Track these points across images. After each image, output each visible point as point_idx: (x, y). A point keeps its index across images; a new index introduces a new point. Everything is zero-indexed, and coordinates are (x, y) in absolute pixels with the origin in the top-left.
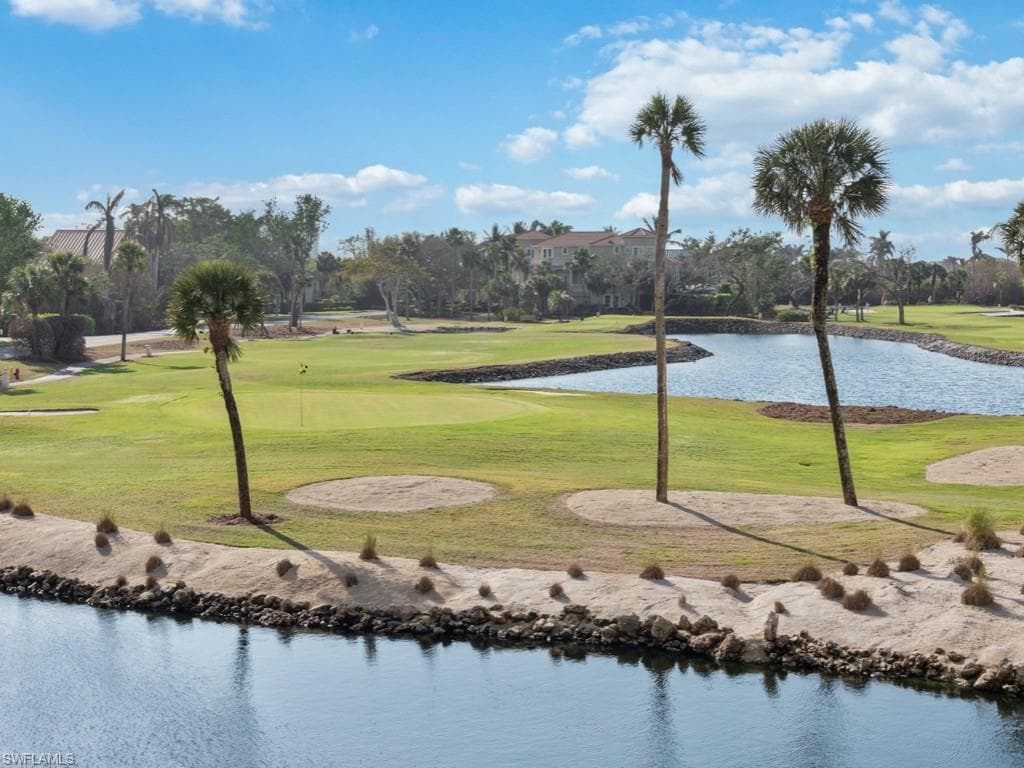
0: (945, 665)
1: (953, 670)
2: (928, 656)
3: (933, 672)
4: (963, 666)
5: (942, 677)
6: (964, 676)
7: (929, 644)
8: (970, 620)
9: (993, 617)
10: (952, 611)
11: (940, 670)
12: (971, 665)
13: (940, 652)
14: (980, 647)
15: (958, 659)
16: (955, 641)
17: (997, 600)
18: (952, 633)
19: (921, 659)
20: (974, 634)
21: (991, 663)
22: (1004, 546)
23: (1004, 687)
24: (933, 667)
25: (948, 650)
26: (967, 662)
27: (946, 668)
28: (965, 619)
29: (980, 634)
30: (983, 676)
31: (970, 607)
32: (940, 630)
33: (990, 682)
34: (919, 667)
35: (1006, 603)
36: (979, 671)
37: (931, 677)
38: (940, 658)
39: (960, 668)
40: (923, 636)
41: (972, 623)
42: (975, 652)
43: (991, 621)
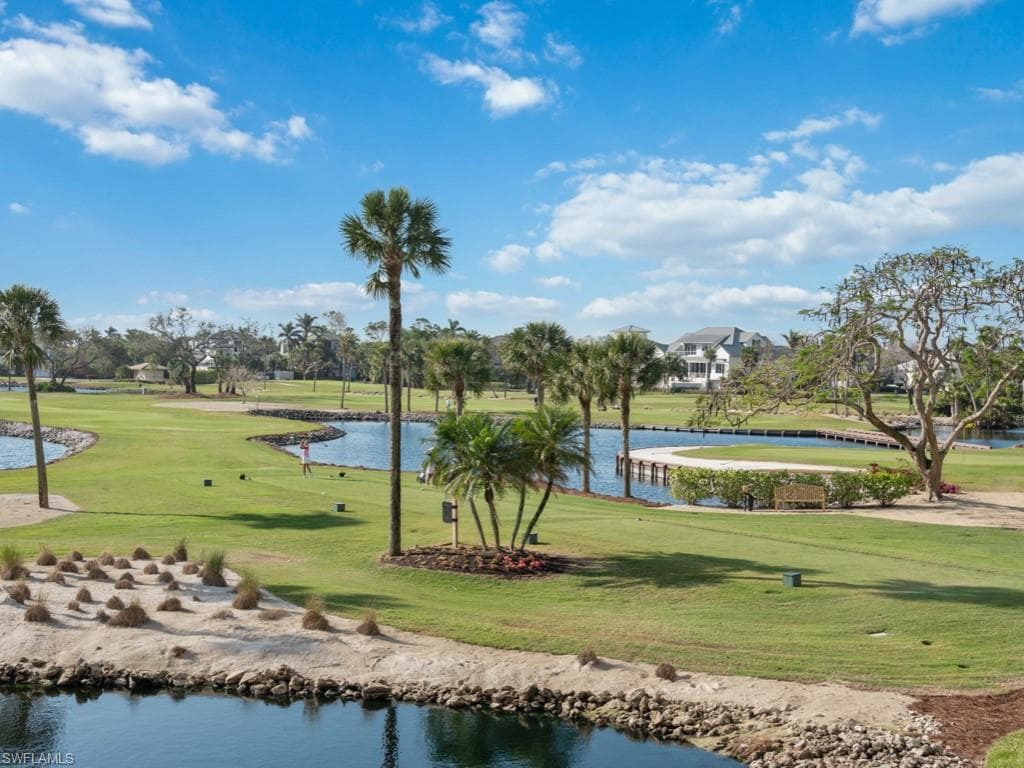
0: (30, 670)
1: (37, 674)
2: (14, 665)
3: (21, 677)
4: (46, 669)
5: (29, 680)
6: (49, 677)
7: (14, 654)
8: (38, 633)
9: (54, 629)
10: (20, 627)
11: (26, 675)
12: (53, 668)
13: (24, 660)
14: (54, 653)
15: (40, 664)
16: (33, 651)
17: (52, 616)
18: (29, 645)
19: (10, 668)
20: (45, 644)
21: (68, 665)
22: (32, 575)
23: (83, 681)
24: (21, 673)
25: (31, 658)
26: (49, 666)
27: (31, 673)
28: (35, 633)
29: (51, 643)
30: (63, 675)
31: (34, 623)
32: (18, 643)
33: (71, 678)
34: (8, 675)
35: (61, 618)
36: (59, 672)
37: (19, 682)
38: (25, 665)
39: (43, 671)
40: (5, 650)
41: (40, 636)
42: (52, 657)
43: (54, 632)
